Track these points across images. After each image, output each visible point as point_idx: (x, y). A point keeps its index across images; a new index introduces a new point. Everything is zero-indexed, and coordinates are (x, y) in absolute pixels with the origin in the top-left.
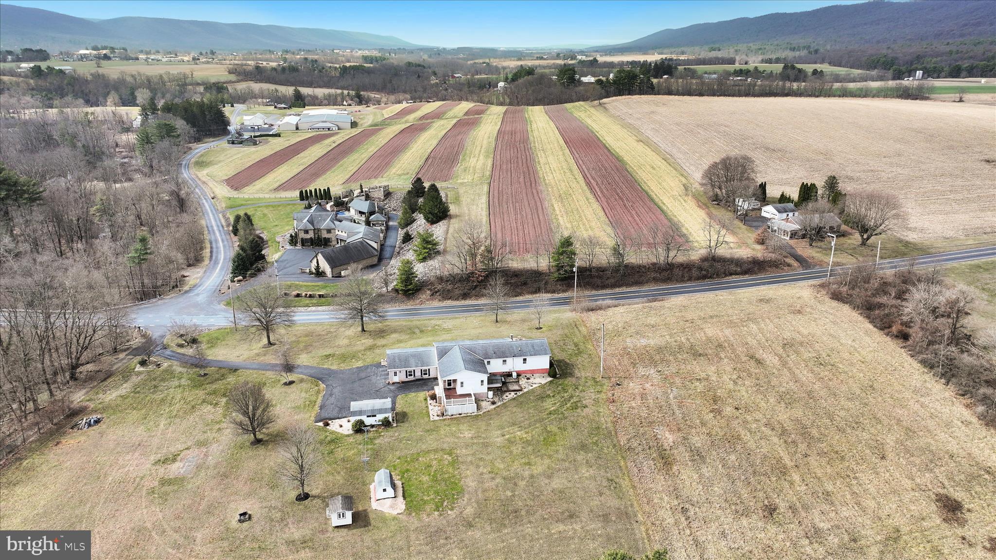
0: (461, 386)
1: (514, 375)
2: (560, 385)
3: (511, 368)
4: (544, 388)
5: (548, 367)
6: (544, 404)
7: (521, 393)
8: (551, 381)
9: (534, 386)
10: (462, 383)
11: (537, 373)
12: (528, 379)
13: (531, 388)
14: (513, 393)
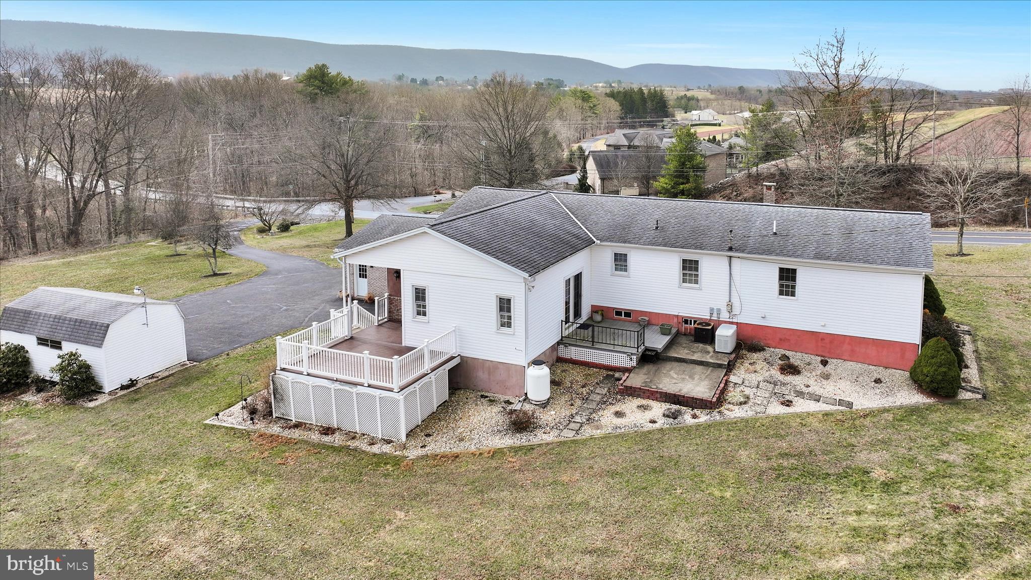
0: (421, 312)
1: (725, 335)
2: (964, 438)
3: (721, 303)
4: (855, 429)
5: (914, 335)
6: (801, 514)
7: (704, 417)
8: (913, 411)
9: (802, 406)
10: (420, 295)
11: (853, 357)
12: (790, 369)
13: (776, 409)
14: (658, 409)
